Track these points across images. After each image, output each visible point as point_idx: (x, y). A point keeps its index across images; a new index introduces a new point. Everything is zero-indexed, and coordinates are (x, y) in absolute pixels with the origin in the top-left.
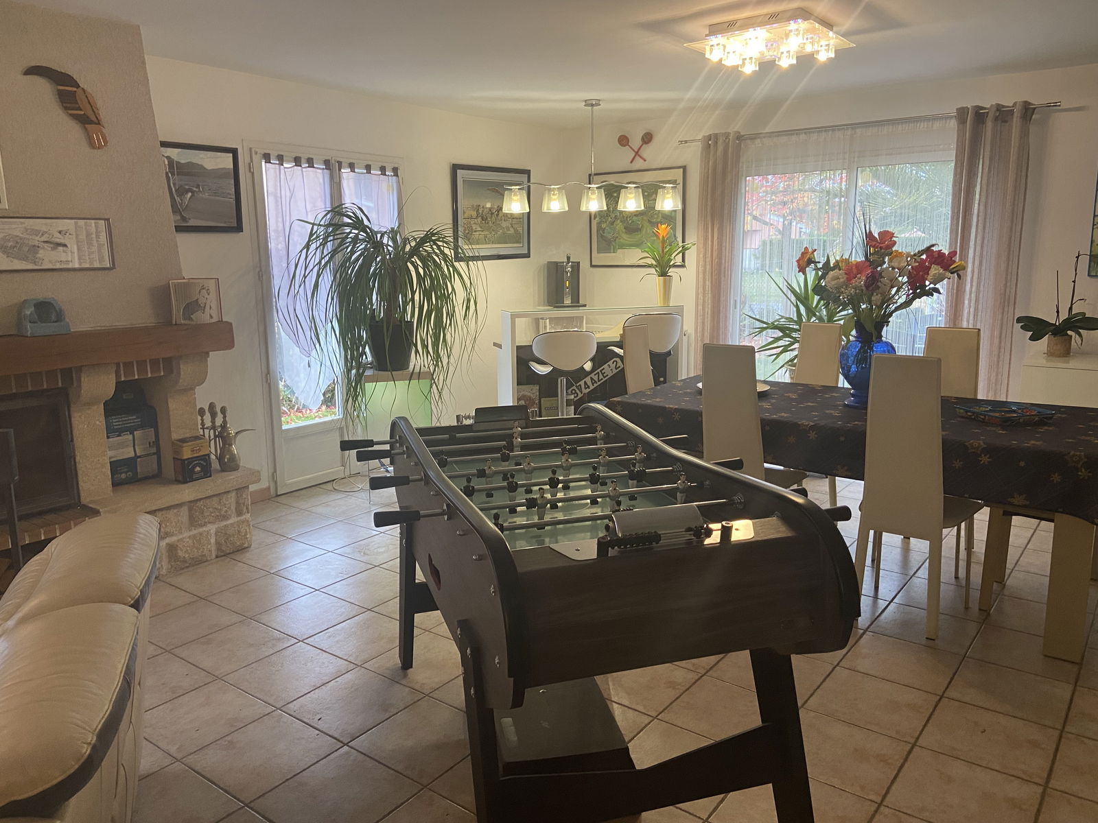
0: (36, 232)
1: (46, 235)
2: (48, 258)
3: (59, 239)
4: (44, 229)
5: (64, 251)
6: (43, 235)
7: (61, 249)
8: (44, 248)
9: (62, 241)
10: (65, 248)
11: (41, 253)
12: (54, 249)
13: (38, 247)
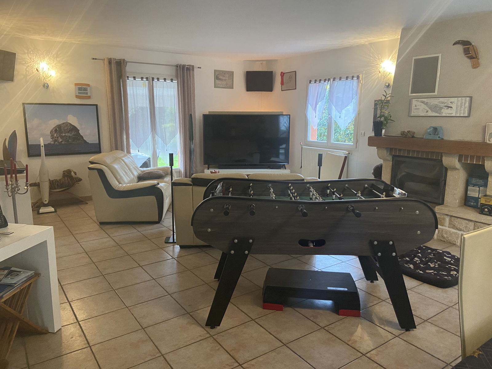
0: (443, 103)
1: (446, 104)
2: (445, 112)
3: (450, 105)
4: (446, 101)
5: (451, 110)
6: (445, 103)
7: (450, 109)
8: (444, 108)
9: (451, 106)
10: (452, 109)
11: (443, 110)
12: (447, 109)
13: (442, 108)
